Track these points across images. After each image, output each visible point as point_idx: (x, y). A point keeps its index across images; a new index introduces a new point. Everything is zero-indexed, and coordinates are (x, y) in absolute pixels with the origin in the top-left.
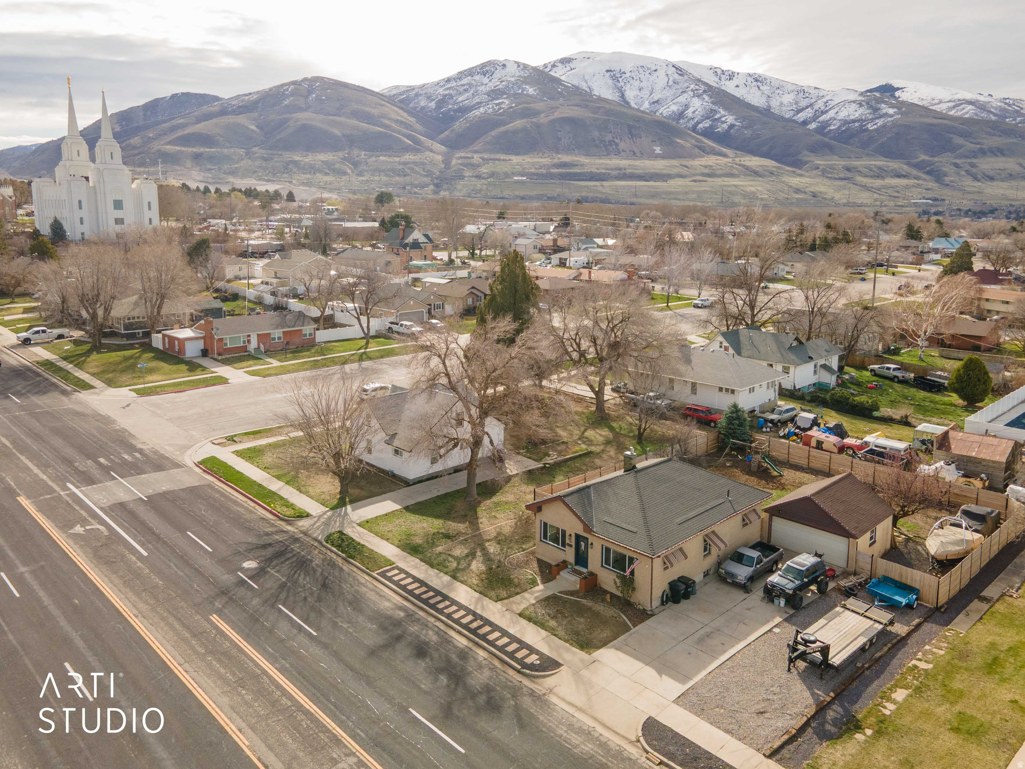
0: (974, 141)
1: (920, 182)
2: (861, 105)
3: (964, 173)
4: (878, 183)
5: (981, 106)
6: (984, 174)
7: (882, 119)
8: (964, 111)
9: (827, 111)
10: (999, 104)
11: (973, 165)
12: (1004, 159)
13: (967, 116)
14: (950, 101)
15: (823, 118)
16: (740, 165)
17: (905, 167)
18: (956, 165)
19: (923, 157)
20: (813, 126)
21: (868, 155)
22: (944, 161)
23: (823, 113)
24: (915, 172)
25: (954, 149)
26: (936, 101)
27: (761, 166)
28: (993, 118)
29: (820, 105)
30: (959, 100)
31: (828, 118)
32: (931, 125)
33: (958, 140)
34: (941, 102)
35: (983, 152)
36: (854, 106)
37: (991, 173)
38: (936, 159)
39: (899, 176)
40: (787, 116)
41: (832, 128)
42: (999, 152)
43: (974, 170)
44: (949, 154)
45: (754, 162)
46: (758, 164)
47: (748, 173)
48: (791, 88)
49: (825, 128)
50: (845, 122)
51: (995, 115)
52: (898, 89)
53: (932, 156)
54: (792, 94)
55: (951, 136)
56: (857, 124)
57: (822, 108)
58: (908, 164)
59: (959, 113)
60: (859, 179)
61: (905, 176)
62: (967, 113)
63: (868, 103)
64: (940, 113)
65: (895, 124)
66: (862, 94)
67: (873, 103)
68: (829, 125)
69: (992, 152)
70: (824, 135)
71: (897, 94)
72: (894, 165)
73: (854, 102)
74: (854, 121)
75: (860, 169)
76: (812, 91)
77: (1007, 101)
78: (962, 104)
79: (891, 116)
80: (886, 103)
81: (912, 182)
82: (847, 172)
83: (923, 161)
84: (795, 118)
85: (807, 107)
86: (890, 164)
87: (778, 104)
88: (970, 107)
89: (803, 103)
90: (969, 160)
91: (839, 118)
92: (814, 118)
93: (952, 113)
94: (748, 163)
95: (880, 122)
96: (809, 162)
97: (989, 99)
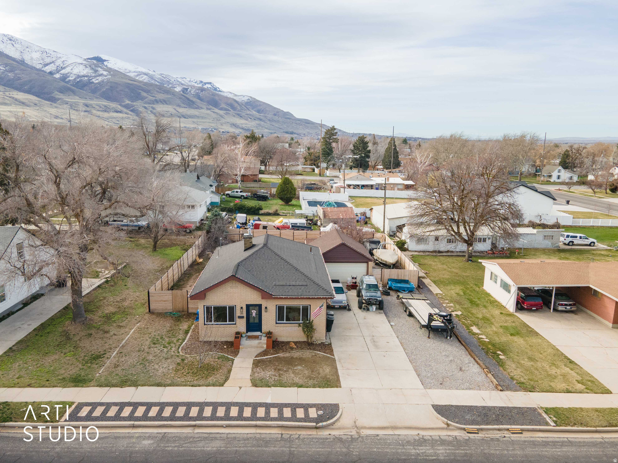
0: (151, 95)
1: (129, 116)
2: (86, 67)
3: (150, 112)
4: (106, 115)
5: (151, 77)
6: (159, 113)
7: (101, 77)
8: (143, 78)
9: (64, 68)
10: (159, 77)
11: (153, 108)
12: (167, 106)
13: (145, 81)
14: (135, 72)
15: (63, 72)
16: (10, 97)
17: (119, 107)
18: (145, 108)
19: (128, 102)
20: (57, 76)
21: (97, 98)
22: (139, 105)
23: (63, 68)
24: (125, 110)
25: (142, 99)
26: (128, 71)
27: (27, 99)
28: (158, 84)
29: (59, 63)
30: (139, 72)
31: (67, 72)
32: (129, 84)
33: (144, 94)
34: (130, 72)
35: (157, 102)
36: (82, 67)
37: (162, 113)
38: (134, 103)
39: (117, 112)
40: (38, 67)
41: (71, 79)
42: (164, 102)
43: (154, 111)
44: (140, 101)
45: (21, 96)
46: (24, 97)
47: (17, 103)
48: (37, 49)
49: (66, 78)
50: (79, 76)
51: (158, 82)
52: (105, 61)
53: (132, 102)
54: (38, 53)
55: (140, 91)
56: (86, 78)
57: (62, 65)
58: (120, 105)
59: (141, 79)
60: (94, 112)
61: (120, 112)
62: (145, 79)
63: (90, 66)
64: (131, 77)
65: (108, 82)
66: (85, 60)
67: (93, 66)
68: (69, 77)
69: (161, 102)
70: (66, 82)
71: (105, 63)
72: (113, 105)
73: (82, 64)
74: (84, 76)
75: (94, 106)
76: (53, 53)
77: (163, 75)
78: (141, 74)
79: (106, 76)
80: (101, 68)
81: (124, 115)
82: (86, 107)
83: (128, 104)
84: (44, 69)
85: (51, 63)
86: (111, 104)
87: (29, 58)
88: (145, 76)
89: (48, 60)
90: (151, 106)
91: (74, 73)
92: (58, 71)
93: (137, 78)
94: (16, 96)
95: (100, 79)
96: (61, 99)
97: (154, 73)
